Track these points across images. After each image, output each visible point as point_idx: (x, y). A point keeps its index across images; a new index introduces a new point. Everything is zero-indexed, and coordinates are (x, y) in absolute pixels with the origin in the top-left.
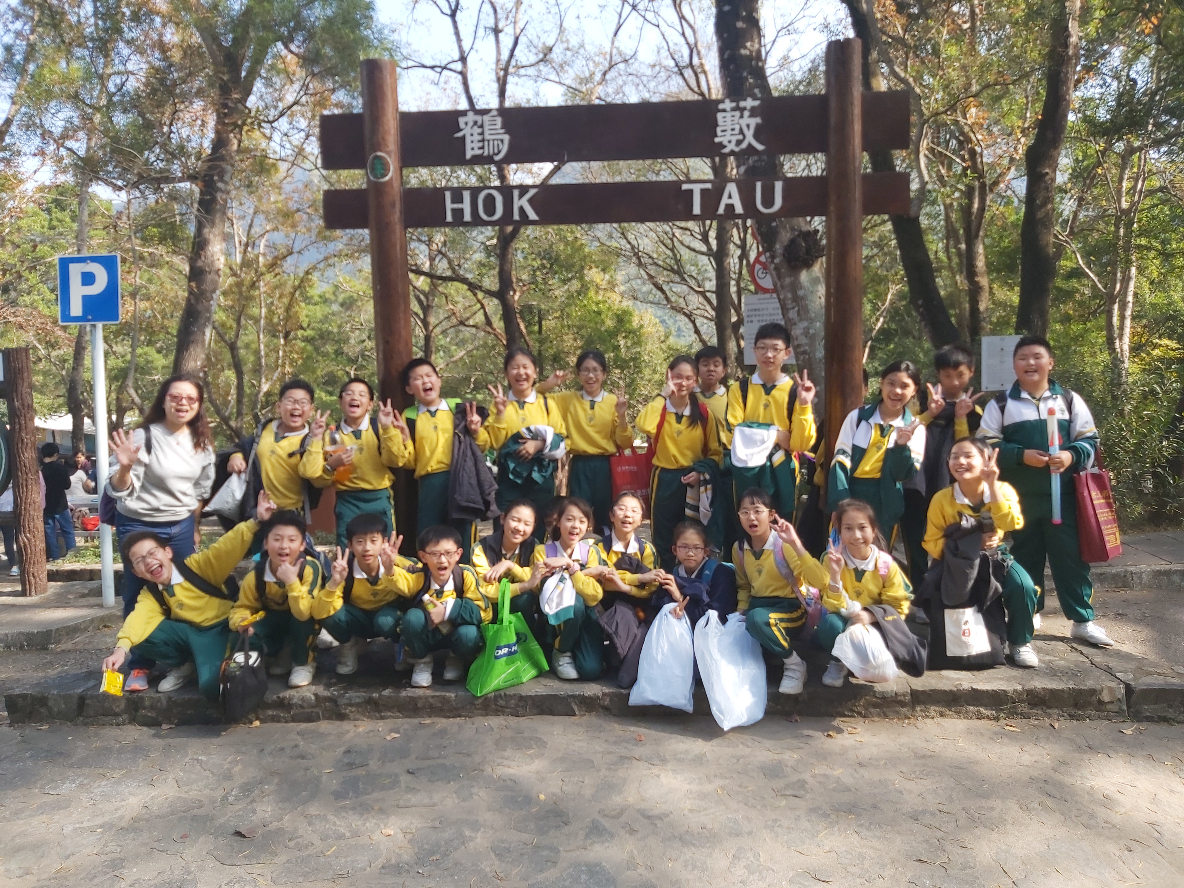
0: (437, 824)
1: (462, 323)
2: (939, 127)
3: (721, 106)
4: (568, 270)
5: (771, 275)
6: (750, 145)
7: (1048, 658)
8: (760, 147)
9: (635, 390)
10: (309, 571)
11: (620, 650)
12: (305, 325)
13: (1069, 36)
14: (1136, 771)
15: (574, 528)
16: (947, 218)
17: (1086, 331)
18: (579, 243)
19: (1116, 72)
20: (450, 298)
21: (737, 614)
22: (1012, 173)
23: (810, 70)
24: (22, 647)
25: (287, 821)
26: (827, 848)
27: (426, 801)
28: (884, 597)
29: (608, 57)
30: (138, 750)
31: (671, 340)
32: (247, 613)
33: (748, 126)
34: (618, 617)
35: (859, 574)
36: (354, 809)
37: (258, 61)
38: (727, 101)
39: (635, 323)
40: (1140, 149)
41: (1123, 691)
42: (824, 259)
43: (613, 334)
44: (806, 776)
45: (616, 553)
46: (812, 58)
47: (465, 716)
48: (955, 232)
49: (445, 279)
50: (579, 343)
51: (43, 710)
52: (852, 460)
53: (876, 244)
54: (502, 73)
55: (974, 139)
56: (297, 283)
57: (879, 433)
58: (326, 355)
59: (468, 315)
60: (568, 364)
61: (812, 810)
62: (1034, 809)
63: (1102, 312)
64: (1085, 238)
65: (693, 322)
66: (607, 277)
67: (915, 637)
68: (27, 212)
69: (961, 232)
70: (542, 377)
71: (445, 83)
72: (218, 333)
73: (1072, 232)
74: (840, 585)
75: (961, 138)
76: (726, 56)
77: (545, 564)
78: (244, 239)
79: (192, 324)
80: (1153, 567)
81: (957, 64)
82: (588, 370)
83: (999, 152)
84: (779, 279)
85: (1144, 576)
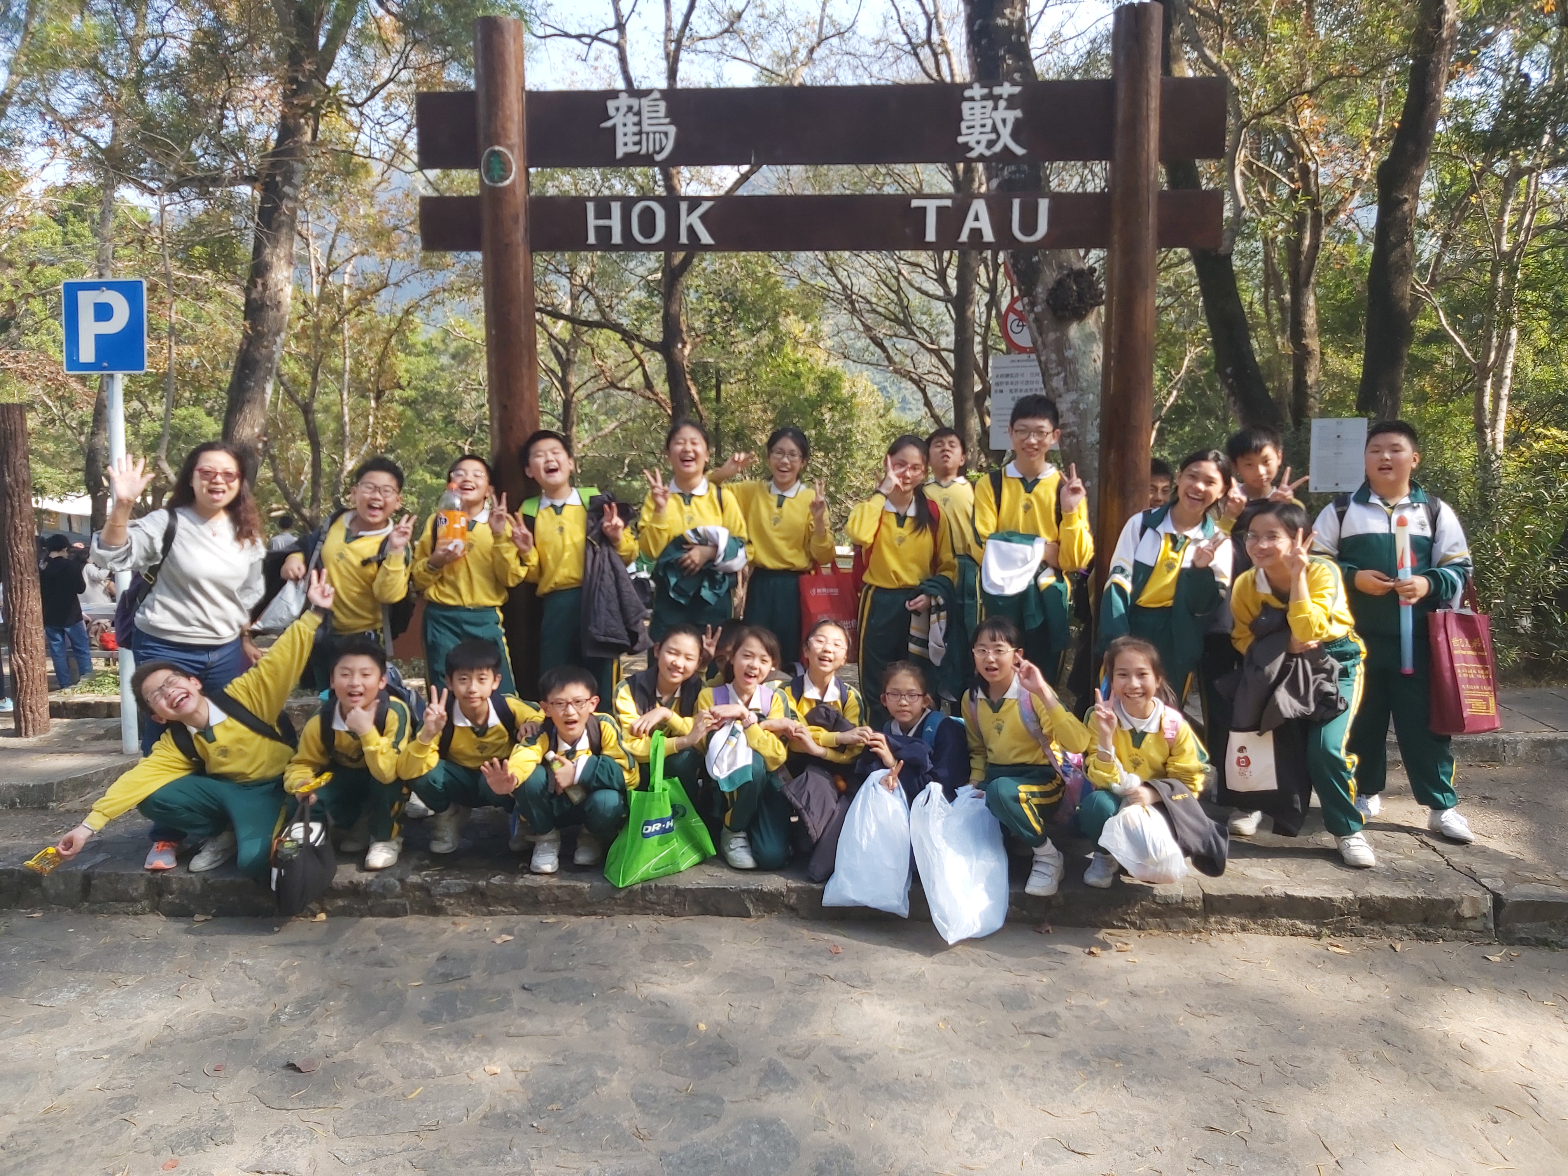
0: (560, 1060)
1: (613, 385)
2: (1260, 132)
3: (968, 93)
4: (758, 318)
5: (1030, 328)
6: (1006, 148)
7: (1389, 855)
8: (1019, 151)
9: (843, 480)
10: (392, 717)
11: (812, 831)
12: (404, 383)
13: (1444, 11)
14: (1505, 1013)
15: (753, 668)
16: (1267, 259)
17: (1449, 414)
18: (773, 280)
19: (1502, 66)
20: (597, 350)
21: (969, 787)
22: (1356, 200)
23: (1089, 53)
24: (13, 805)
25: (358, 1051)
26: (1086, 1108)
27: (546, 1028)
28: (1170, 769)
29: (817, 27)
30: (161, 948)
31: (893, 415)
32: (308, 772)
33: (1004, 121)
34: (810, 787)
35: (1138, 738)
36: (448, 1036)
37: (341, 24)
38: (976, 86)
39: (845, 392)
40: (1530, 170)
41: (1490, 904)
42: (1102, 309)
43: (815, 404)
44: (1059, 1008)
45: (809, 701)
46: (1092, 36)
47: (603, 914)
48: (1277, 277)
49: (590, 324)
50: (770, 415)
51: (35, 892)
52: (1134, 582)
53: (1170, 292)
54: (672, 46)
55: (1307, 151)
56: (393, 325)
57: (1170, 545)
58: (432, 423)
59: (622, 374)
60: (755, 443)
61: (1066, 1055)
62: (1366, 1062)
63: (1470, 389)
64: (1450, 291)
65: (923, 391)
66: (809, 327)
67: (1213, 823)
68: (33, 223)
69: (1286, 277)
70: (719, 459)
71: (596, 59)
72: (287, 390)
73: (1433, 282)
74: (1112, 751)
75: (1290, 150)
76: (976, 28)
77: (713, 714)
78: (323, 265)
79: (248, 377)
80: (1532, 735)
81: (1289, 48)
82: (782, 452)
83: (1340, 170)
84: (1041, 334)
85: (1519, 747)
